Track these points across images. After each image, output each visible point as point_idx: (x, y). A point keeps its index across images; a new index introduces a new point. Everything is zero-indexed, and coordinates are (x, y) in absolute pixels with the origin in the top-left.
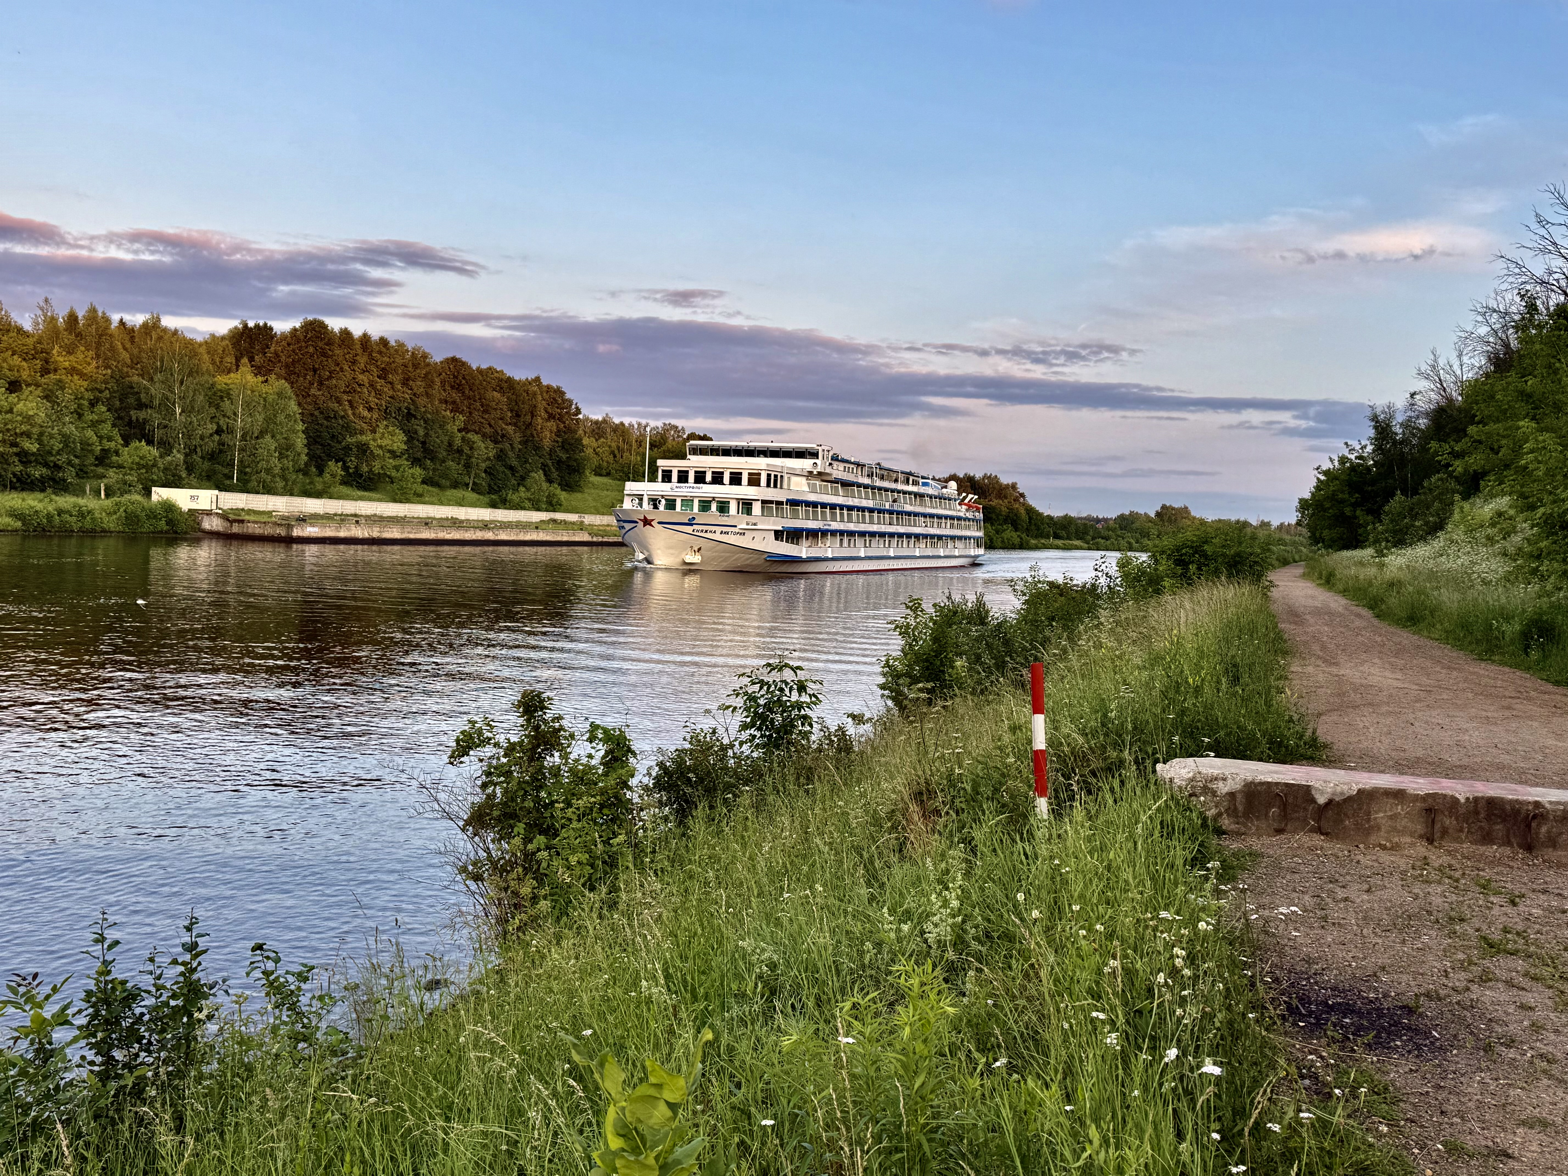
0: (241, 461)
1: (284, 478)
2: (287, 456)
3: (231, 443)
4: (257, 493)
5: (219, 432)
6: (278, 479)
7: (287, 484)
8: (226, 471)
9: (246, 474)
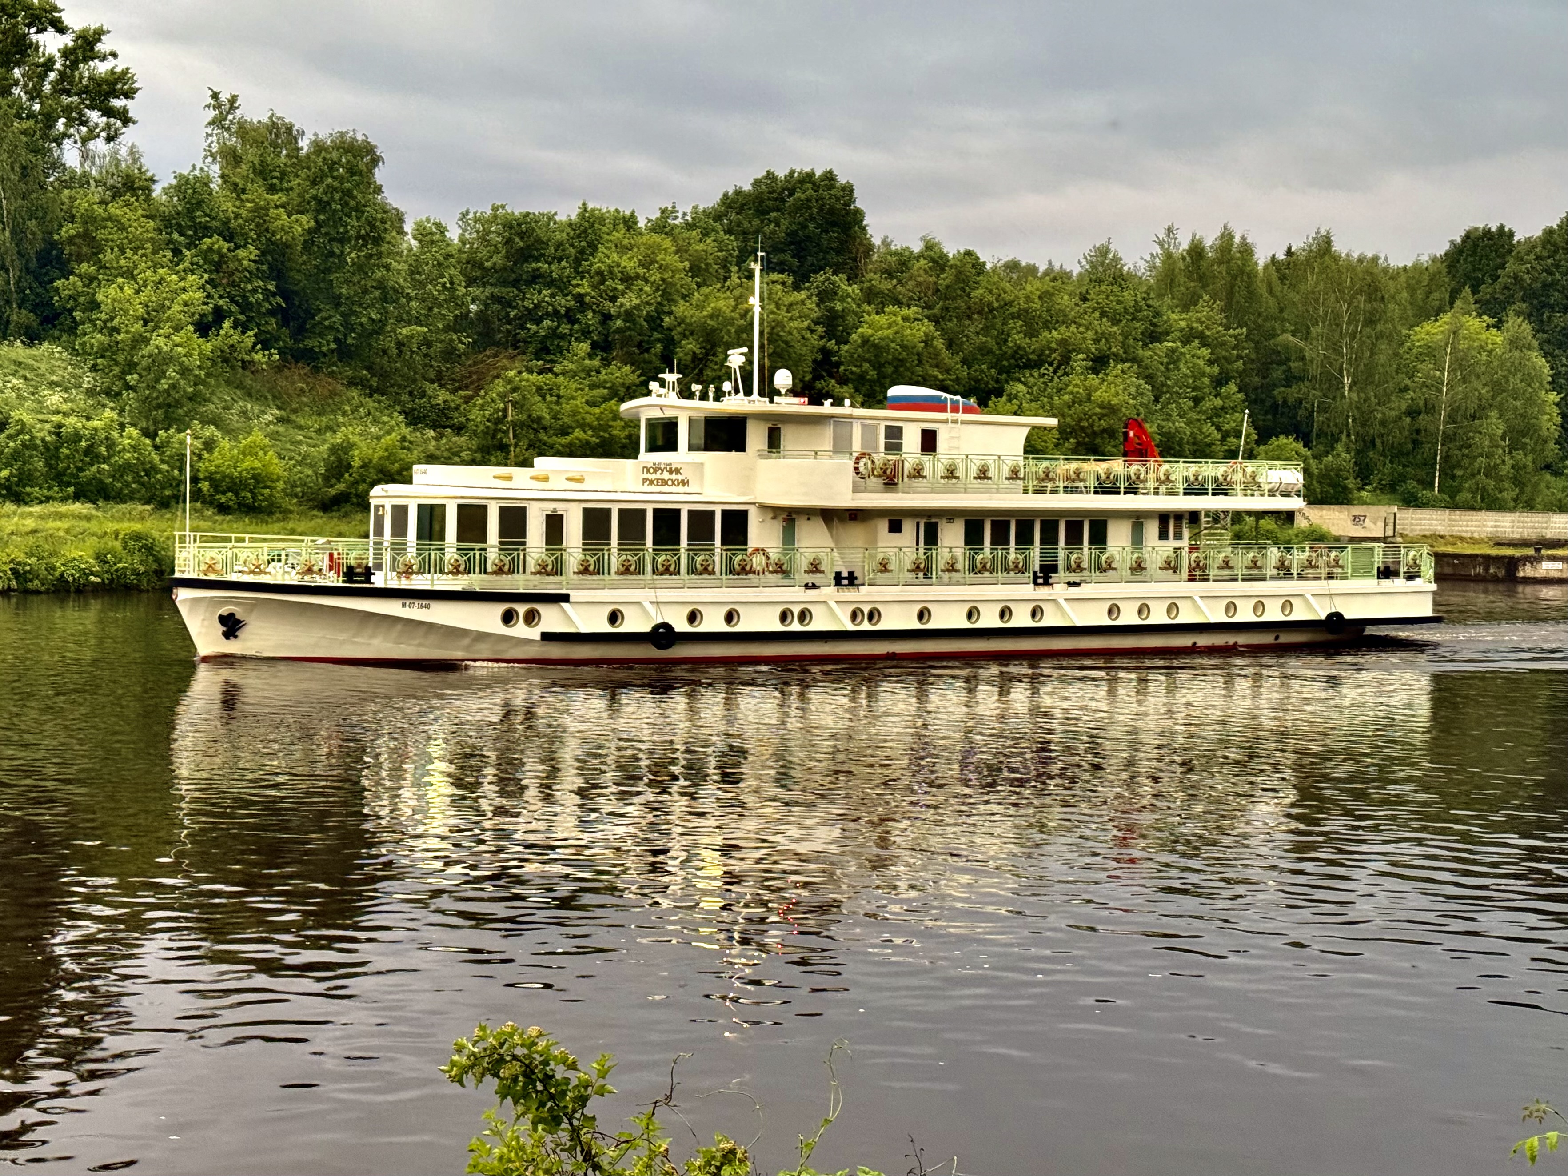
0: (1446, 458)
1: (1518, 482)
2: (1523, 447)
3: (1431, 428)
4: (1472, 508)
5: (1413, 413)
6: (1507, 484)
7: (1522, 492)
8: (1422, 474)
9: (1453, 477)
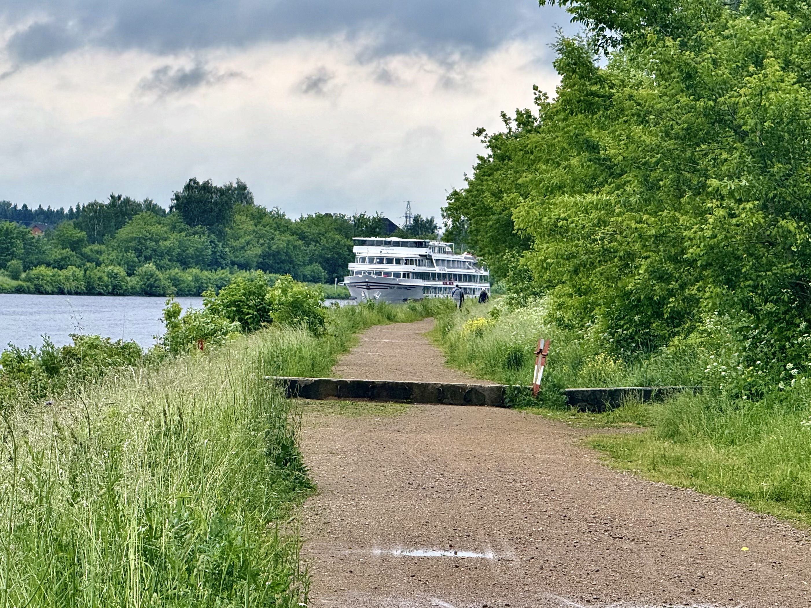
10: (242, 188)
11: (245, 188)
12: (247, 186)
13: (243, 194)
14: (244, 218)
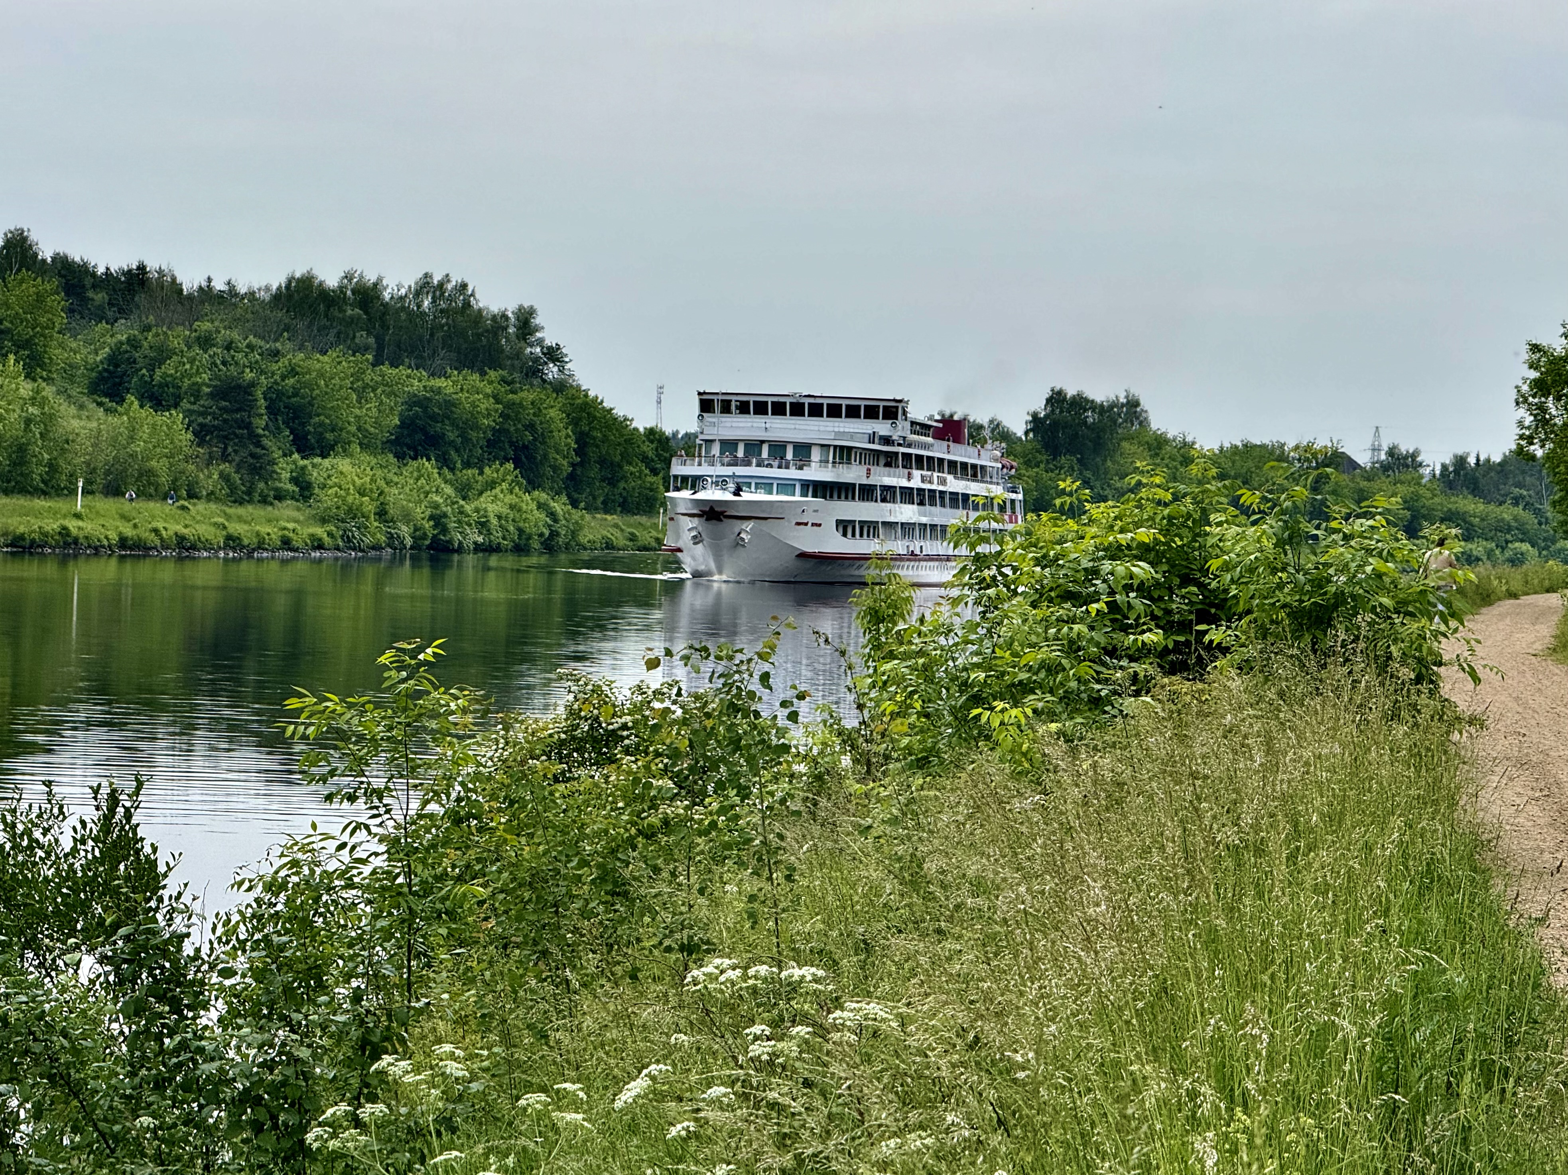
10: (1133, 404)
11: (1137, 404)
12: (1142, 402)
13: (1136, 412)
14: (1134, 448)
